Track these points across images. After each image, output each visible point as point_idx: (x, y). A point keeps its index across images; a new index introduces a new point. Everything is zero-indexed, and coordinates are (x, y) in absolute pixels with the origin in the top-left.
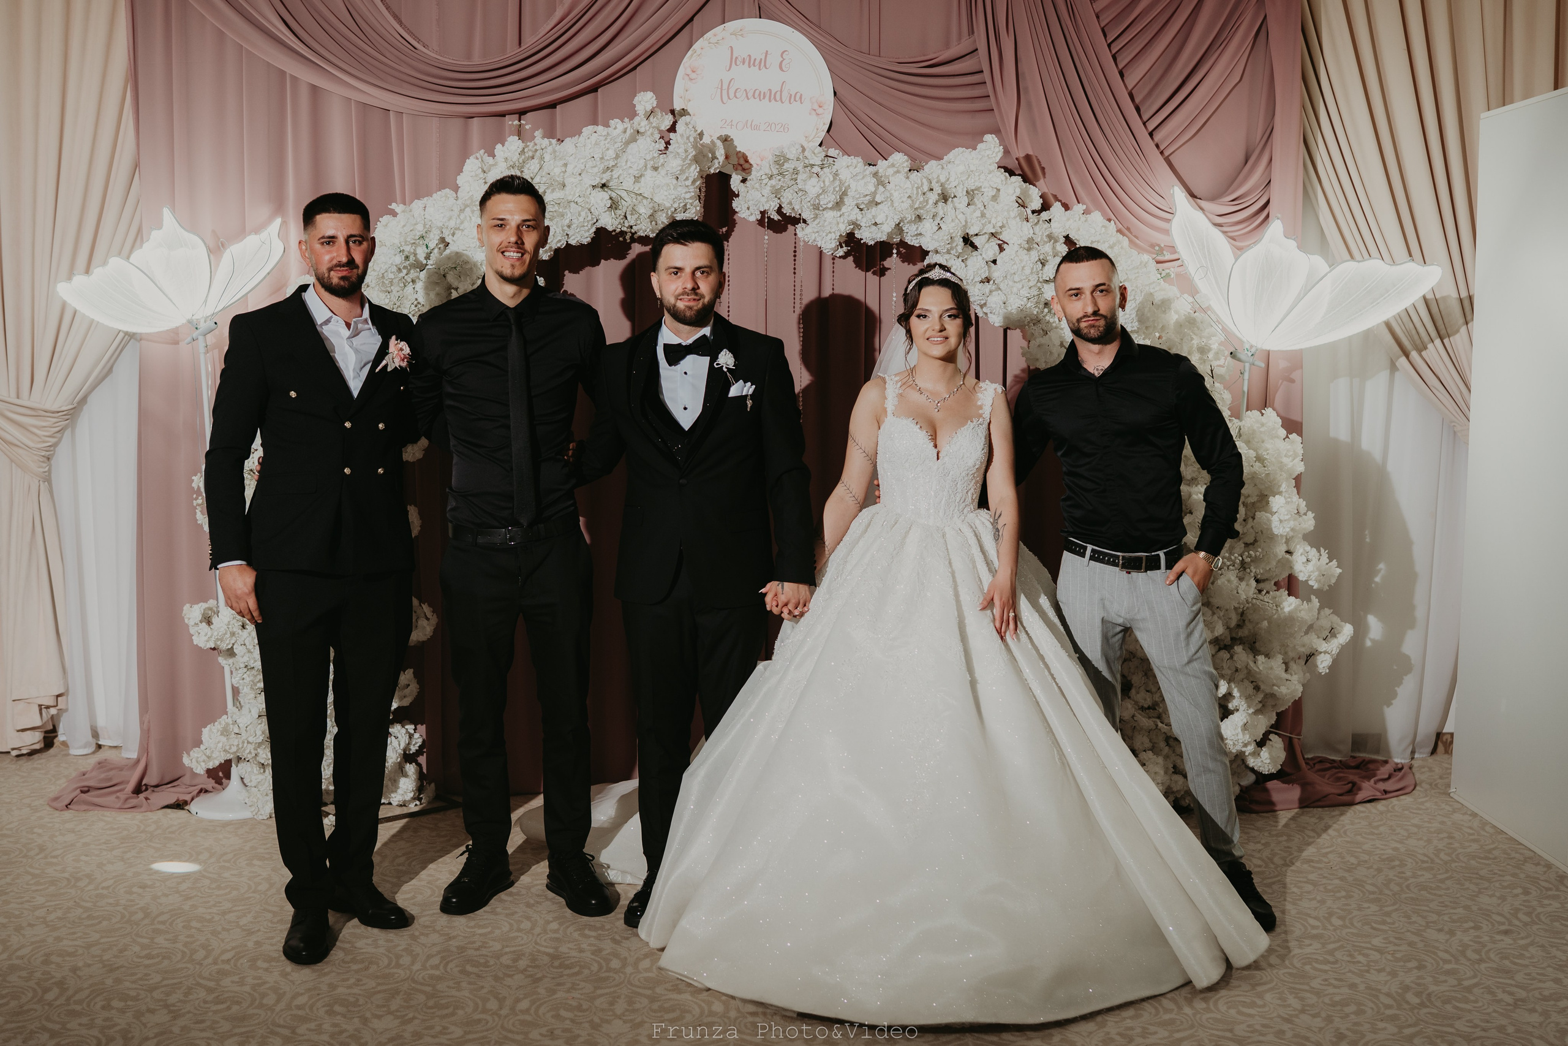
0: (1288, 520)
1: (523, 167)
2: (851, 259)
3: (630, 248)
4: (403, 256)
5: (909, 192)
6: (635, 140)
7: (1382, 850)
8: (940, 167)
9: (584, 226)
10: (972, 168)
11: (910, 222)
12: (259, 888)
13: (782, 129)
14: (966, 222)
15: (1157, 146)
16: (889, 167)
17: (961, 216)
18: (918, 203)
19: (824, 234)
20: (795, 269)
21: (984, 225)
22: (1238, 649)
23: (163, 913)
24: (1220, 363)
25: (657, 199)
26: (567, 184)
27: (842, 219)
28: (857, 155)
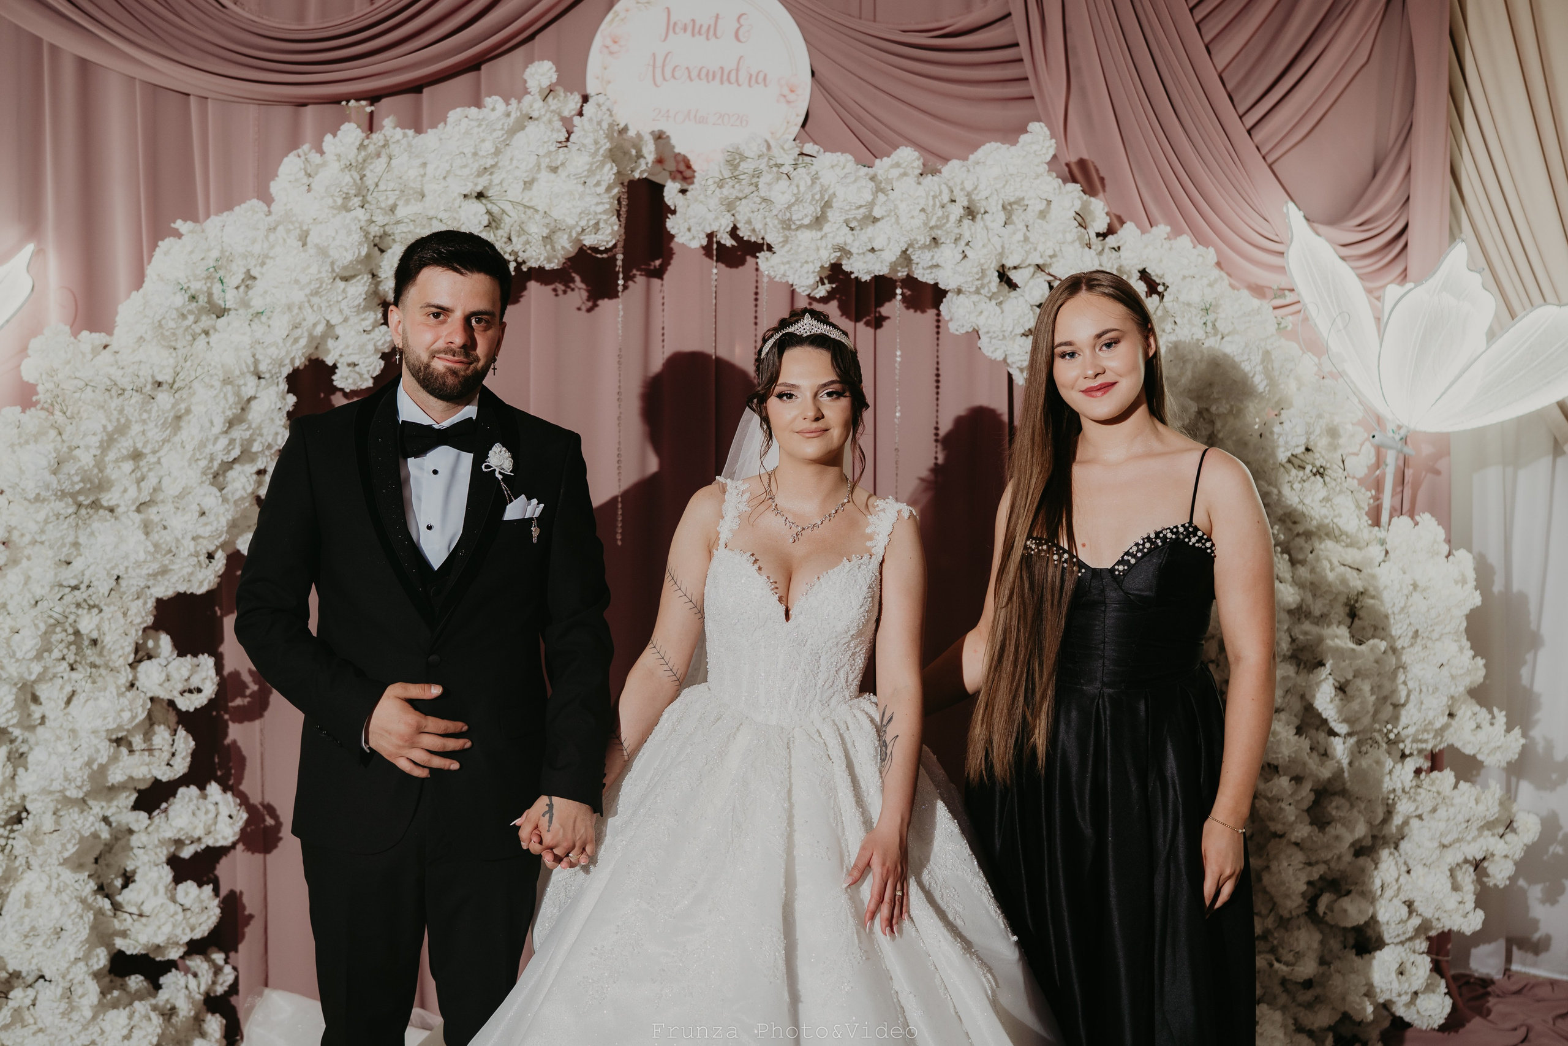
0: (1461, 675)
1: (363, 169)
2: (834, 304)
3: (525, 288)
4: (186, 297)
5: (922, 204)
6: (523, 128)
8: (964, 169)
10: (1012, 170)
11: (924, 247)
13: (738, 122)
14: (1003, 247)
15: (1258, 148)
16: (892, 167)
17: (996, 240)
18: (935, 218)
19: (799, 265)
20: (756, 318)
21: (1028, 253)
22: (1385, 854)
24: (1355, 450)
25: (555, 214)
26: (426, 192)
27: (823, 243)
28: (843, 152)
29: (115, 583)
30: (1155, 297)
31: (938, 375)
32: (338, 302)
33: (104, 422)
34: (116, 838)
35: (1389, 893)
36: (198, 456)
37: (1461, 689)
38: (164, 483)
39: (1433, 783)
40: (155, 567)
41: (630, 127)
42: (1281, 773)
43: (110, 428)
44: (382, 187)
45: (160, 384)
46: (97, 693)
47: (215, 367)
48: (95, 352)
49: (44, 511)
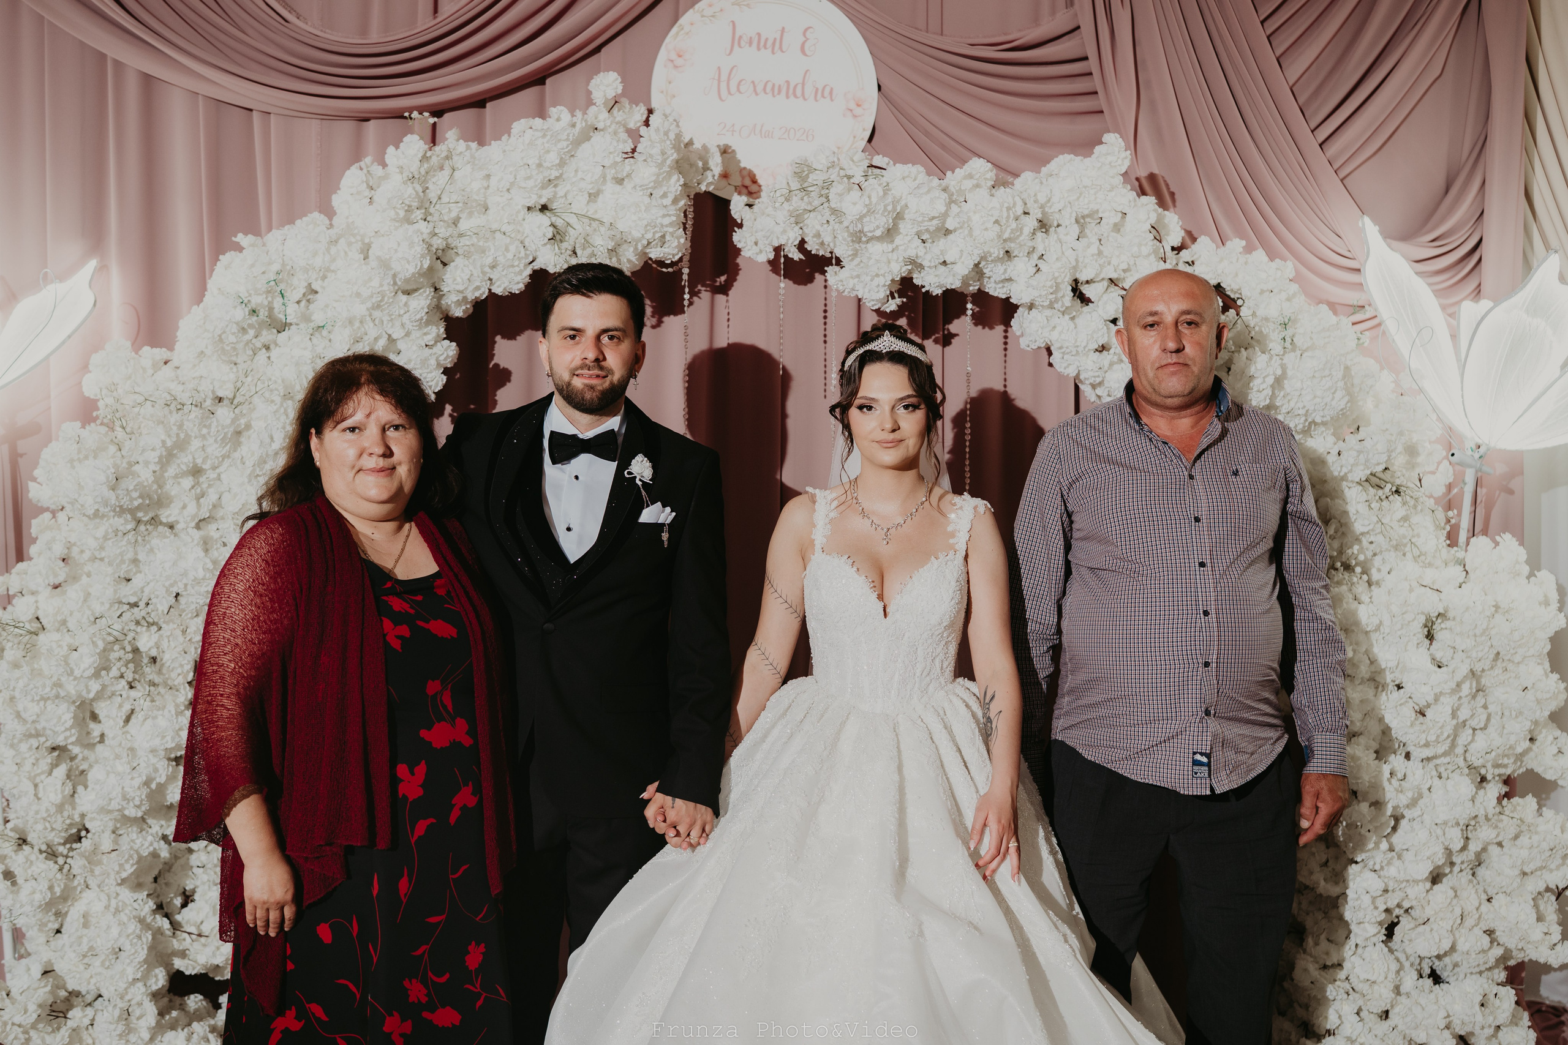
0: (1544, 698)
1: (425, 181)
4: (247, 310)
5: (995, 216)
6: (589, 139)
8: (1037, 181)
9: (513, 266)
10: (1086, 182)
11: (998, 260)
13: (804, 136)
14: (1077, 261)
15: (1330, 163)
16: (965, 179)
17: (1068, 253)
18: (1009, 231)
19: (869, 278)
21: (1102, 266)
24: (1432, 468)
25: (621, 226)
26: (490, 205)
27: (895, 256)
28: (913, 164)
29: (174, 600)
30: (1232, 312)
32: (399, 315)
33: (163, 437)
34: (173, 858)
35: (1469, 922)
36: (258, 472)
38: (226, 497)
39: (1515, 809)
41: (695, 141)
42: (1360, 798)
43: (169, 443)
44: (445, 199)
45: (220, 400)
46: (155, 712)
47: (276, 382)
48: (156, 368)
49: (103, 528)
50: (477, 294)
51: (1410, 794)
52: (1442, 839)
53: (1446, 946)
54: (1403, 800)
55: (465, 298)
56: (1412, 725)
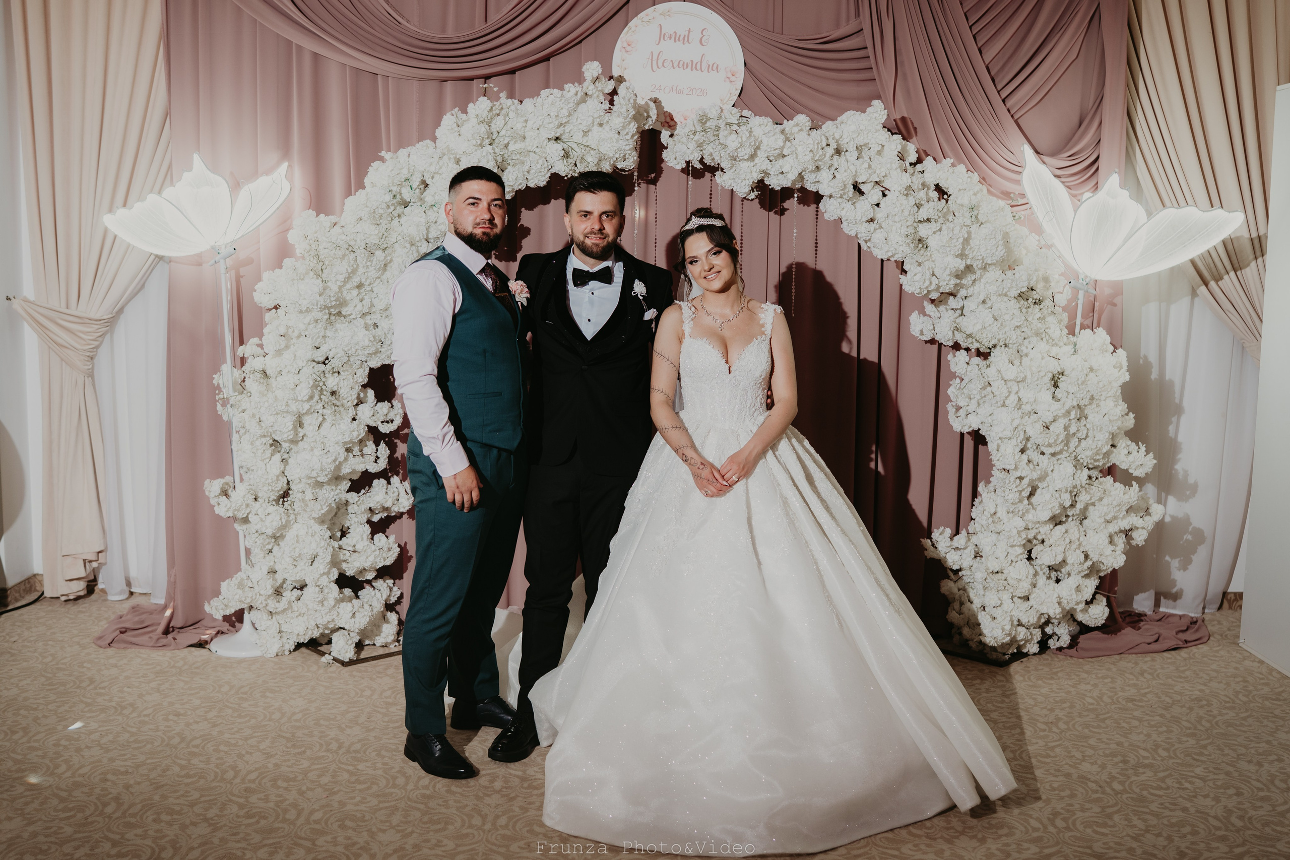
0: (1117, 420)
1: (490, 123)
2: (758, 201)
4: (389, 196)
5: (811, 147)
6: (585, 102)
7: (1190, 691)
8: (835, 126)
9: (541, 172)
10: (862, 127)
11: (811, 171)
12: (273, 717)
13: (701, 94)
14: (856, 172)
15: (1009, 110)
16: (794, 126)
17: (852, 167)
18: (818, 156)
19: (739, 181)
21: (870, 175)
23: (195, 738)
24: (1060, 290)
25: (601, 150)
26: (527, 137)
27: (754, 169)
28: (766, 116)
30: (943, 201)
31: (816, 243)
33: (346, 267)
34: (338, 508)
35: (1074, 546)
37: (1116, 428)
38: (375, 302)
39: (1101, 484)
40: (373, 349)
43: (349, 271)
44: (501, 133)
45: (376, 246)
46: (337, 421)
47: (406, 236)
48: (329, 227)
49: (309, 317)
50: (520, 187)
51: (1039, 472)
52: (1059, 500)
53: (1060, 559)
54: (1035, 475)
55: (513, 189)
56: (1041, 433)
